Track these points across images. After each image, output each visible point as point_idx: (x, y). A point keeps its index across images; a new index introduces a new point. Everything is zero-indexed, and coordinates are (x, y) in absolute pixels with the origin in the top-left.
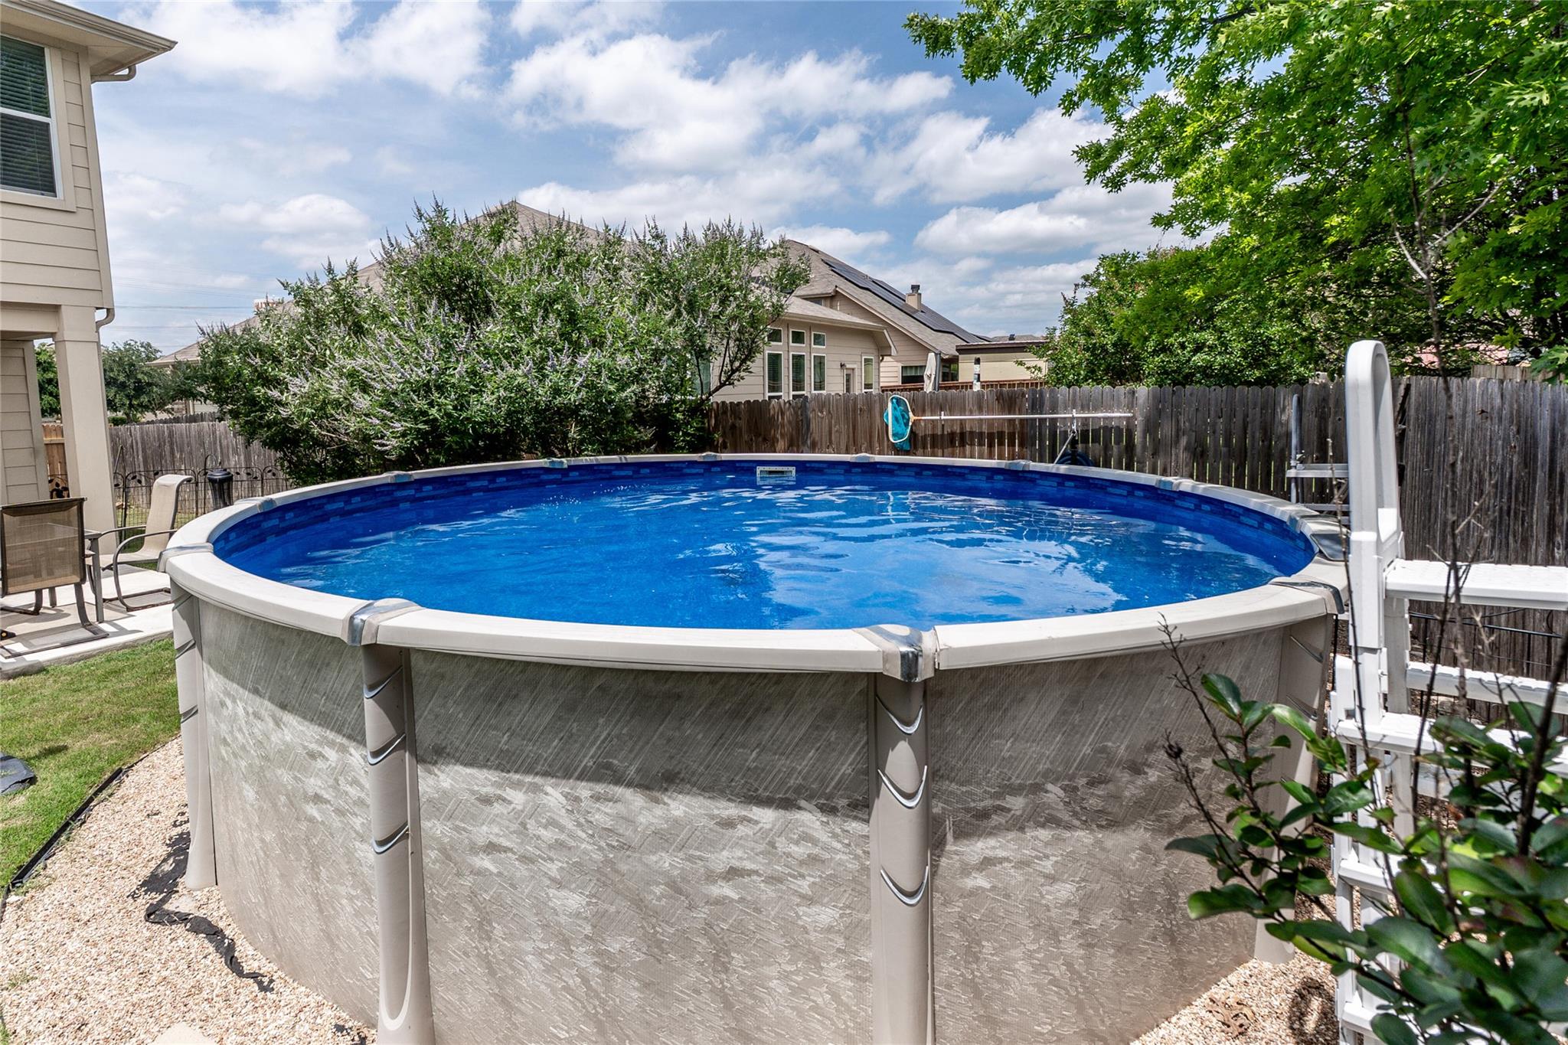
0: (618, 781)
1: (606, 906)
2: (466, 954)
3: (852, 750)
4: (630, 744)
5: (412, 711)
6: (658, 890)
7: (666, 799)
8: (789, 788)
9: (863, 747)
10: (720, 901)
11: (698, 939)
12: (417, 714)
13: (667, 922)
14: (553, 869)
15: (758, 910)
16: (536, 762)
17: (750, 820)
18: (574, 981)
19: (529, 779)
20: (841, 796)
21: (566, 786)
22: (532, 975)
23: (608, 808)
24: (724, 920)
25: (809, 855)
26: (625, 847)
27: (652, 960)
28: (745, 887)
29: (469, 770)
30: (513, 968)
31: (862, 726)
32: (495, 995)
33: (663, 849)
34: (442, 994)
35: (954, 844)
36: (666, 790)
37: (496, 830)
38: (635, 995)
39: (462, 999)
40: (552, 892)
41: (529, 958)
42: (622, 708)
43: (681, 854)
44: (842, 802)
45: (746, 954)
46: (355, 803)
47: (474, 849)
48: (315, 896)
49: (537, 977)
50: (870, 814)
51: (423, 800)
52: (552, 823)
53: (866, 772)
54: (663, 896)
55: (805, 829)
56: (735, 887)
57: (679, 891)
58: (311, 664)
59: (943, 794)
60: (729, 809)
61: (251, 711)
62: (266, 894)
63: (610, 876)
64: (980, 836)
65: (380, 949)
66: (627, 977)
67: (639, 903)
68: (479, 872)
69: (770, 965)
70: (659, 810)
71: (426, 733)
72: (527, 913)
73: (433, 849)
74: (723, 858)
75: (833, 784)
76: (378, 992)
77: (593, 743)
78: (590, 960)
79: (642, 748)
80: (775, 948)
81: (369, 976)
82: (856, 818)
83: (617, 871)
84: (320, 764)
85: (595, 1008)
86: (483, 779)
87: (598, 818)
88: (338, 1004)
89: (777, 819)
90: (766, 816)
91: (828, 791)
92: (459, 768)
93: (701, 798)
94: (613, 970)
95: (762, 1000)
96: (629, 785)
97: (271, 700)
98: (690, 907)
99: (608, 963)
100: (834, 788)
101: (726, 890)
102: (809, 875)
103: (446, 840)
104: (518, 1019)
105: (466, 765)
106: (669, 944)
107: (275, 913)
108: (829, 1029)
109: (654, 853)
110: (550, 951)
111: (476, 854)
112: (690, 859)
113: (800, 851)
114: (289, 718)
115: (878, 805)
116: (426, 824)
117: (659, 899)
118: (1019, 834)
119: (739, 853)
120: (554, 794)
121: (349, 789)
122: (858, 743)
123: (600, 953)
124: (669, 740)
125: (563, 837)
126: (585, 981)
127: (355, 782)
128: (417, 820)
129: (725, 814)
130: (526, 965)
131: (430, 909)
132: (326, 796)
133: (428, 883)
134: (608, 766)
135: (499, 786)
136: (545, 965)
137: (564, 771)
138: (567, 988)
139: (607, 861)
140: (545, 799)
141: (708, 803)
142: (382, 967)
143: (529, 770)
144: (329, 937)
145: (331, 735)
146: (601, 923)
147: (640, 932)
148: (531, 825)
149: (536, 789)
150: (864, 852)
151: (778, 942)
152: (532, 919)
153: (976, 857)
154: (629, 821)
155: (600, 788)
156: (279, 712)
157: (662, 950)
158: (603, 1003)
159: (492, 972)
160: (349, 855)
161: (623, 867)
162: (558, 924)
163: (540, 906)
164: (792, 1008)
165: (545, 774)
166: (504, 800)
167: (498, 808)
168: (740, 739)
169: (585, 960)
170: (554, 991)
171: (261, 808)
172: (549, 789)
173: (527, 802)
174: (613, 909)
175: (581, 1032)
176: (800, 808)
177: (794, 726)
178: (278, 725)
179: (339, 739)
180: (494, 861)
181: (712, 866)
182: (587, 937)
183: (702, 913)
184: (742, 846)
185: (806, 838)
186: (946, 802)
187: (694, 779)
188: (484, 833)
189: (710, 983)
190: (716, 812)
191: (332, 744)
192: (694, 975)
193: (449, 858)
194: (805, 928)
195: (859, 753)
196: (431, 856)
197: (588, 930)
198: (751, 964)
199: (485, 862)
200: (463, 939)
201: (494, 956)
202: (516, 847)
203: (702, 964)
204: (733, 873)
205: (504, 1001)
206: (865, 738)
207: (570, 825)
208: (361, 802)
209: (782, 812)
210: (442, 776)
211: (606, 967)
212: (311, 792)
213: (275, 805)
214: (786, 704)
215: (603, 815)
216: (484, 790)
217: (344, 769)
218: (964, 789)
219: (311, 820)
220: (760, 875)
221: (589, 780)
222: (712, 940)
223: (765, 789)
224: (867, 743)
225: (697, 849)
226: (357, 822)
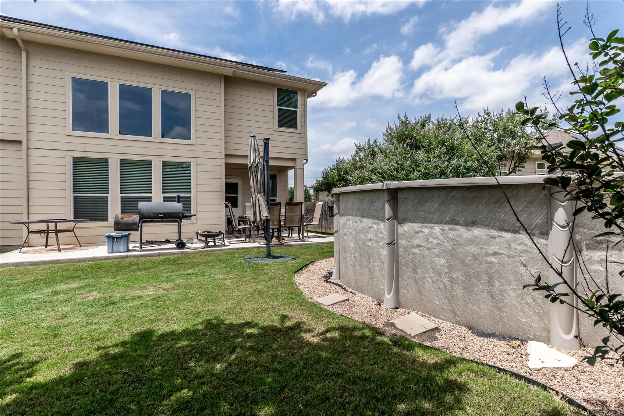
0: (457, 224)
1: (452, 263)
2: (410, 278)
3: (541, 215)
4: (461, 213)
5: (397, 209)
6: (469, 258)
7: (472, 229)
8: (516, 227)
9: (545, 214)
10: (491, 263)
11: (483, 275)
12: (399, 210)
13: (472, 269)
14: (436, 252)
15: (504, 267)
16: (432, 220)
17: (501, 237)
18: (442, 286)
19: (430, 225)
20: (537, 230)
21: (441, 226)
22: (429, 284)
23: (454, 232)
24: (492, 269)
25: (524, 250)
26: (459, 244)
27: (467, 280)
28: (499, 259)
29: (412, 224)
30: (423, 282)
31: (545, 206)
32: (417, 290)
33: (471, 245)
34: (402, 291)
35: (586, 252)
36: (473, 226)
37: (420, 241)
38: (461, 291)
39: (408, 292)
40: (436, 259)
41: (428, 279)
42: (459, 202)
43: (477, 247)
44: (537, 232)
45: (500, 281)
46: (381, 238)
47: (413, 247)
48: (368, 268)
49: (430, 285)
50: (548, 237)
51: (399, 234)
52: (436, 238)
53: (547, 222)
54: (471, 260)
55: (522, 241)
56: (496, 258)
57: (476, 259)
58: (371, 203)
59: (581, 232)
60: (494, 233)
61: (354, 221)
62: (355, 272)
63: (454, 253)
64: (599, 250)
65: (386, 280)
66: (459, 285)
67: (463, 262)
68: (415, 254)
69: (509, 286)
70: (470, 233)
71: (401, 215)
72: (428, 265)
73: (401, 248)
74: (492, 249)
75: (533, 226)
76: (384, 292)
77: (450, 213)
78: (447, 280)
79: (465, 214)
80: (511, 280)
81: (382, 288)
82: (542, 238)
83: (456, 252)
84: (372, 230)
85: (448, 295)
86: (416, 226)
87: (450, 235)
88: (372, 297)
89: (512, 237)
90: (508, 236)
91: (531, 228)
92: (410, 224)
93: (484, 229)
94: (454, 283)
95: (506, 298)
96: (461, 225)
97: (360, 216)
98: (480, 264)
99: (453, 281)
100: (534, 227)
101: (493, 259)
102: (524, 256)
103: (405, 245)
104: (424, 298)
105: (412, 223)
106: (472, 276)
107: (357, 276)
108: (532, 311)
109: (468, 246)
110: (434, 277)
111: (414, 248)
112: (481, 248)
113: (520, 248)
114: (365, 220)
115: (551, 233)
116: (400, 241)
117: (469, 261)
118: (619, 252)
119: (498, 247)
120: (437, 229)
121: (379, 235)
122: (543, 212)
123: (450, 278)
124: (474, 211)
125: (439, 242)
126: (445, 286)
127: (381, 233)
128: (397, 240)
129: (493, 234)
130: (427, 281)
131: (400, 266)
132: (373, 238)
133: (400, 258)
134: (454, 220)
135: (421, 228)
136: (433, 281)
137: (441, 222)
138: (439, 288)
139: (453, 249)
140: (435, 231)
141: (487, 230)
142: (386, 285)
143: (430, 222)
144: (372, 279)
145: (375, 221)
146: (451, 268)
147: (463, 271)
148: (430, 239)
149: (432, 228)
150: (546, 250)
151: (512, 278)
152: (429, 267)
153: (597, 258)
154: (460, 236)
155: (451, 226)
156: (361, 219)
157: (470, 277)
158: (450, 294)
159: (417, 284)
160: (378, 253)
161: (458, 251)
162: (437, 268)
163: (432, 263)
164: (517, 302)
165: (435, 223)
166: (422, 232)
167: (420, 234)
168: (498, 210)
169: (446, 280)
170: (435, 289)
171: (355, 248)
172: (436, 228)
173: (429, 232)
174: (454, 264)
175: (443, 302)
176: (520, 233)
177: (518, 206)
178: (361, 222)
179: (378, 221)
180: (419, 250)
181: (487, 251)
182: (446, 272)
183: (484, 266)
184: (499, 245)
185: (522, 243)
186: (582, 236)
187: (482, 223)
188: (416, 242)
189: (487, 289)
190: (489, 234)
191: (375, 223)
192: (481, 286)
193: (406, 250)
194: (522, 274)
195: (544, 216)
196: (401, 250)
197: (446, 270)
198: (502, 284)
199: (416, 251)
200: (409, 274)
201: (418, 279)
202: (425, 246)
203: (484, 283)
204: (495, 254)
205: (420, 292)
206: (546, 211)
207: (442, 238)
208: (382, 238)
209: (514, 234)
210: (405, 227)
211: (452, 282)
212: (369, 238)
213: (359, 245)
214: (515, 199)
215: (452, 235)
216: (416, 230)
217: (378, 229)
218: (591, 232)
219: (369, 246)
220: (505, 255)
221: (448, 224)
222: (487, 275)
223: (507, 227)
224: (547, 212)
225: (483, 245)
226: (381, 244)
